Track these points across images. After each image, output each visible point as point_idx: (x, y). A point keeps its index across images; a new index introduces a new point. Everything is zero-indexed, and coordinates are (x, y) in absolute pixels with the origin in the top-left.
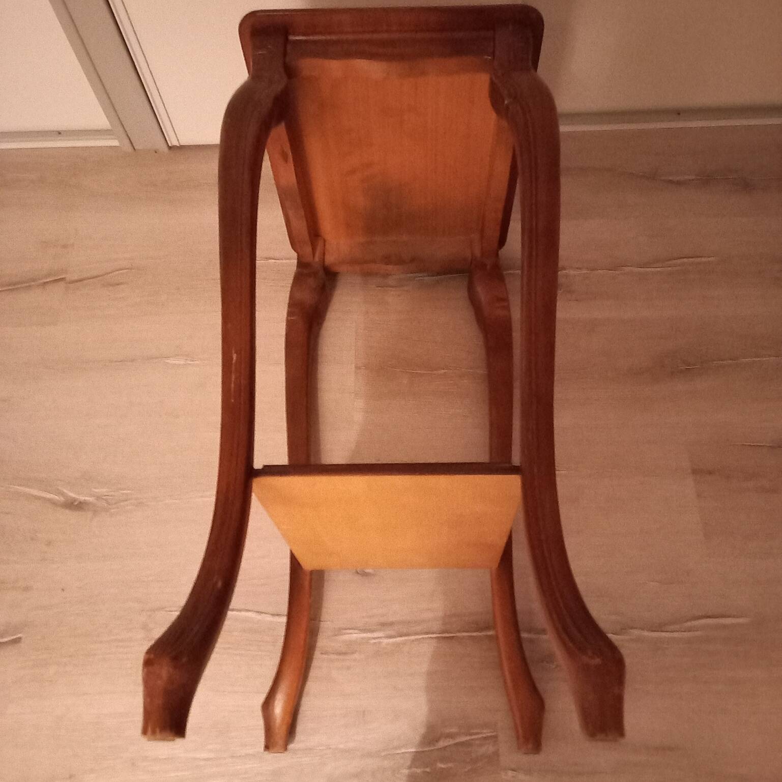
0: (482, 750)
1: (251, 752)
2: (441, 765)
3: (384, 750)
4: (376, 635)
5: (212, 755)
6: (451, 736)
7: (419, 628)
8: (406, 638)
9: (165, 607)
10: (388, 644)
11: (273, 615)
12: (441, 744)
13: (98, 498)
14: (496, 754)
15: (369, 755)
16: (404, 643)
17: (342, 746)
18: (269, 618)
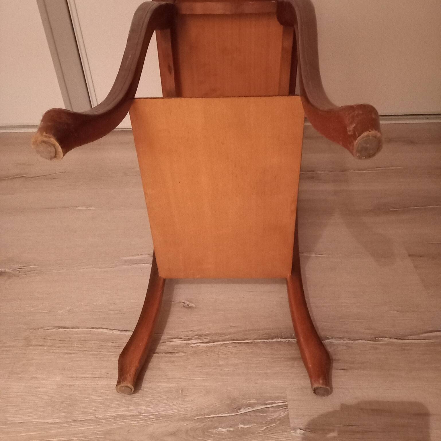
0: (276, 415)
1: (89, 418)
2: (241, 426)
3: (197, 416)
4: (194, 341)
5: (58, 421)
6: (250, 405)
7: (226, 337)
8: (217, 343)
9: (44, 327)
10: (204, 347)
11: (121, 331)
12: (243, 411)
13: (14, 270)
14: (287, 417)
15: (185, 419)
16: (215, 346)
17: (163, 413)
18: (118, 333)
